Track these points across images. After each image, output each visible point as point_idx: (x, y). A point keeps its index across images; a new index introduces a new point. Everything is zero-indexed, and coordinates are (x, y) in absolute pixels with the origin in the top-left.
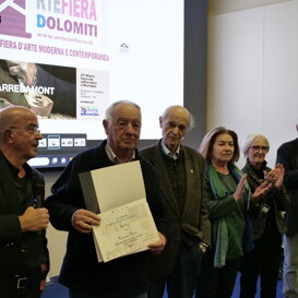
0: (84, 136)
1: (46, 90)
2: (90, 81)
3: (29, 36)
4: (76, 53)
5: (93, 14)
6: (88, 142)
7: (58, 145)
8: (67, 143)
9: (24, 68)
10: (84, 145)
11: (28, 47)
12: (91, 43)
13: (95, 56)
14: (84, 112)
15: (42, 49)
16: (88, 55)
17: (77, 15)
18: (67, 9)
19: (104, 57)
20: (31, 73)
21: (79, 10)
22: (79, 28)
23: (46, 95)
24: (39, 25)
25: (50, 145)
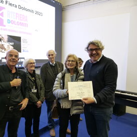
0: (24, 58)
1: (11, 44)
2: (26, 41)
3: (5, 26)
4: (21, 32)
5: (26, 20)
9: (3, 36)
11: (5, 30)
13: (27, 33)
14: (24, 51)
15: (9, 30)
16: (25, 33)
17: (21, 20)
18: (17, 18)
19: (30, 34)
21: (22, 19)
22: (22, 24)
24: (8, 22)
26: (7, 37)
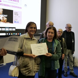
0: (15, 28)
1: (5, 16)
2: (17, 14)
4: (13, 6)
6: (16, 29)
7: (8, 30)
8: (10, 29)
10: (15, 30)
12: (17, 4)
13: (18, 7)
14: (15, 22)
15: (4, 5)
16: (16, 7)
19: (20, 8)
20: (1, 11)
23: (5, 17)
25: (6, 30)
26: (2, 10)
